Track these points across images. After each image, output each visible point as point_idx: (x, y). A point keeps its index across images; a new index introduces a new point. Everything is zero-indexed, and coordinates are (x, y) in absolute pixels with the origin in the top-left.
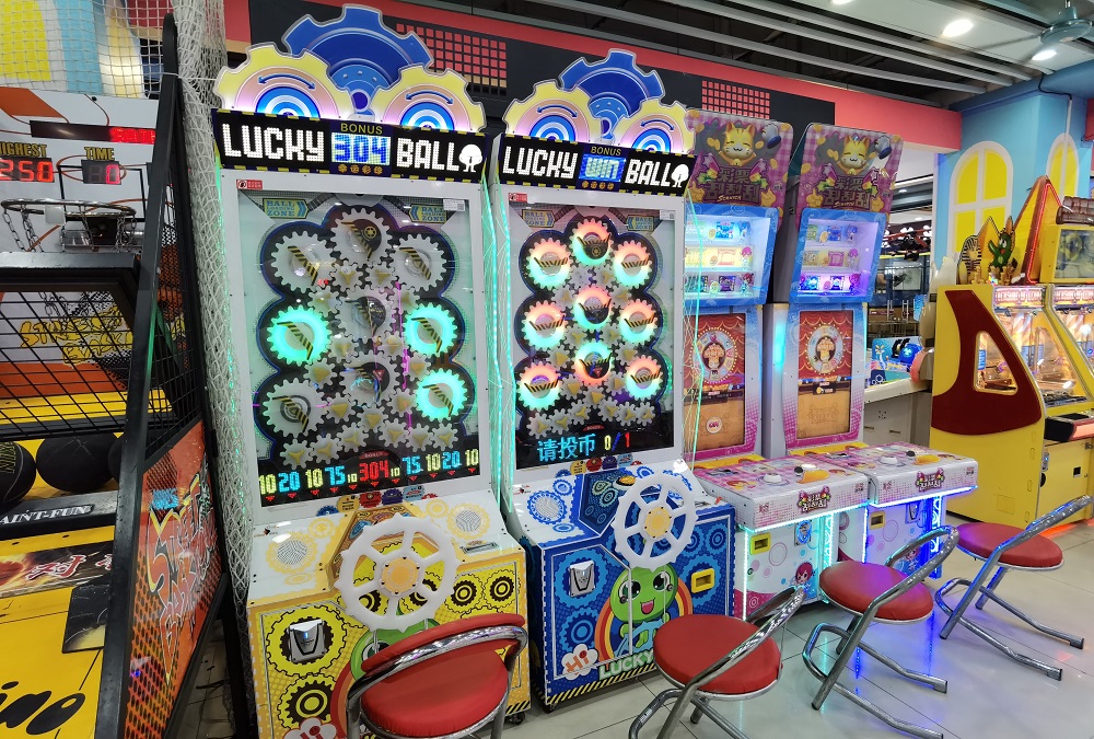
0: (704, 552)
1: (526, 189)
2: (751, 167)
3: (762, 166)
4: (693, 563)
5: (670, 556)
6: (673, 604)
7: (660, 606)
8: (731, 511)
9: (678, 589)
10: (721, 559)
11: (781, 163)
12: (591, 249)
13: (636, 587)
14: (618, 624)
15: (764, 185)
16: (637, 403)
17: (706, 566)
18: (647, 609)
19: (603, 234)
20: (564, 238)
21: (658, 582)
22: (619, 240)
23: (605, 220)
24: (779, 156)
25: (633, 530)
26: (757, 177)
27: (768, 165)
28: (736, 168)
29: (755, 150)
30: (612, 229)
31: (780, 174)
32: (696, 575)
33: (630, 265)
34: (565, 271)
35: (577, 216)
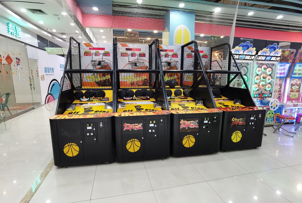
0: (278, 110)
1: (258, 61)
2: (288, 56)
3: (290, 56)
4: (277, 112)
5: (275, 110)
6: (274, 117)
7: (272, 117)
8: (283, 106)
9: (274, 115)
10: (280, 112)
11: (293, 56)
12: (265, 69)
13: (270, 113)
14: (267, 118)
15: (289, 59)
16: (267, 91)
17: (278, 113)
18: (270, 117)
19: (266, 67)
20: (261, 67)
21: (272, 113)
22: (268, 67)
23: (266, 65)
24: (293, 55)
25: (271, 105)
26: (289, 58)
27: (291, 56)
28: (286, 57)
29: (289, 54)
30: (267, 66)
31: (293, 57)
32: (277, 113)
33: (269, 71)
34: (261, 72)
35: (263, 64)
